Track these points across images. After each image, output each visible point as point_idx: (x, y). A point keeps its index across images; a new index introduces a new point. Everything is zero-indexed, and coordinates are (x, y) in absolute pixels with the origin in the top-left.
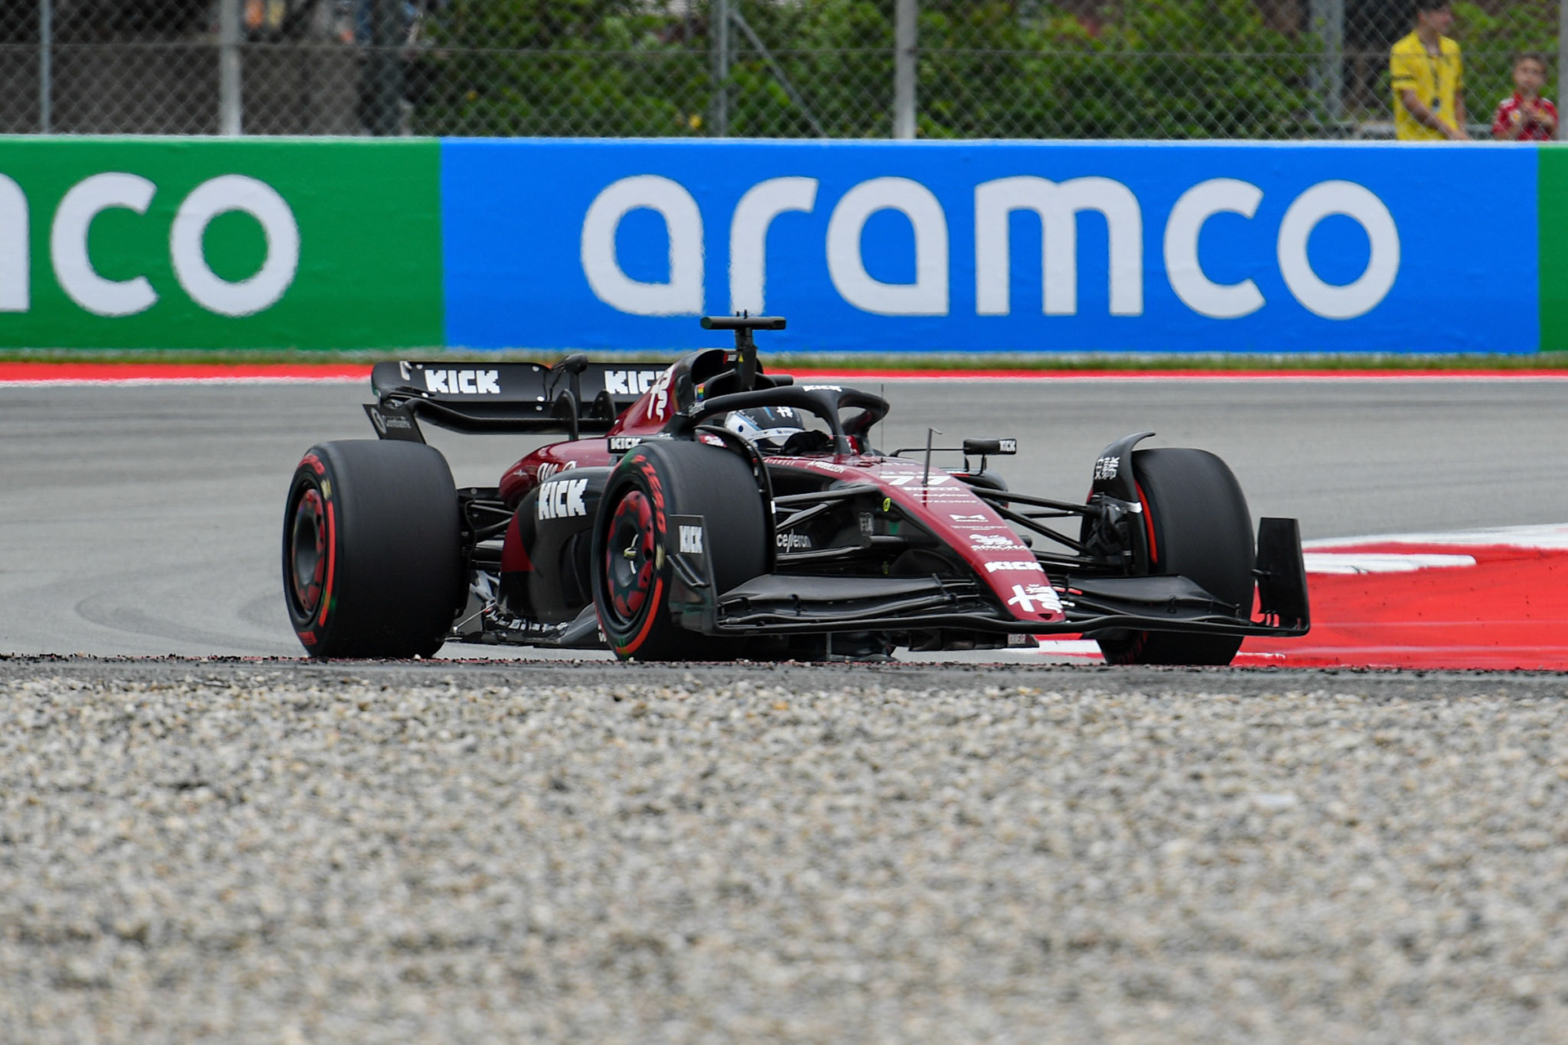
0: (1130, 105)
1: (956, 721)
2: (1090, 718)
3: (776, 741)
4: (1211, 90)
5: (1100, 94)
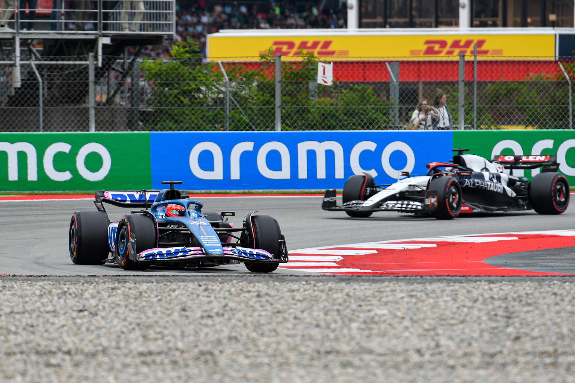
0: (340, 121)
1: (293, 291)
2: (331, 289)
3: (244, 297)
4: (362, 117)
5: (332, 118)
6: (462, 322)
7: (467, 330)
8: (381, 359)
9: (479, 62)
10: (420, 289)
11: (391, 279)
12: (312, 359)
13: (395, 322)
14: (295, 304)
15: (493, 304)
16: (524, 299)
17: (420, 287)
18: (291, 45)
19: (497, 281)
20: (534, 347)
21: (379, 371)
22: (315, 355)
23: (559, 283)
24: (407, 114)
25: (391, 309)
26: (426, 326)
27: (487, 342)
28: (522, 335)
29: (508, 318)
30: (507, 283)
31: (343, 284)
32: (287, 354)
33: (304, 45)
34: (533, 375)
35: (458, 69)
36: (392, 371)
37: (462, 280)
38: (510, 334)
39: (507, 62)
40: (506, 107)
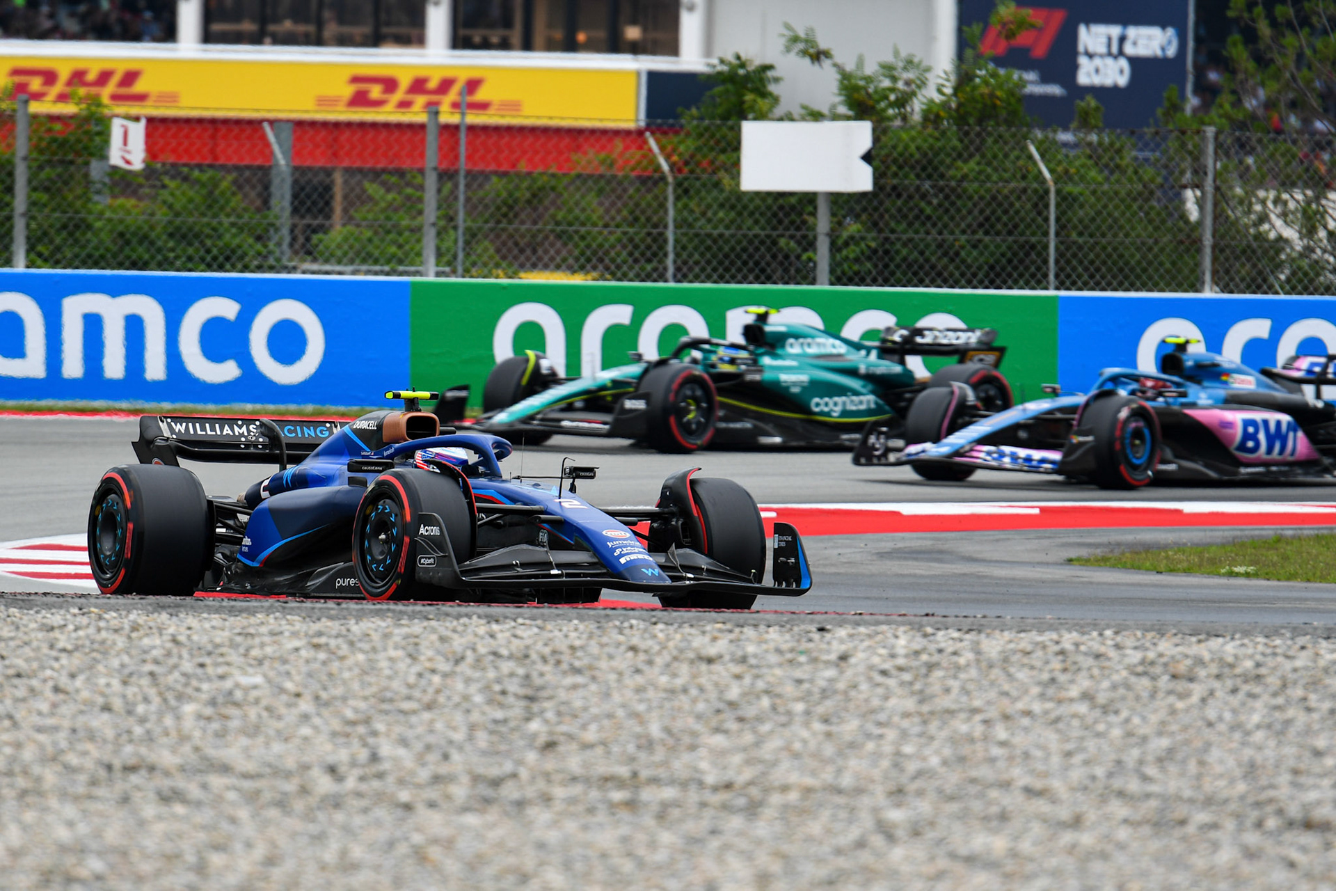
0: (159, 250)
4: (209, 242)
5: (141, 243)
6: (429, 707)
7: (439, 726)
8: (247, 785)
9: (472, 129)
10: (334, 632)
11: (271, 607)
12: (94, 783)
13: (280, 703)
14: (57, 659)
15: (496, 668)
16: (566, 658)
17: (334, 626)
18: (49, 77)
19: (506, 618)
20: (586, 765)
21: (243, 814)
22: (102, 773)
23: (642, 625)
24: (308, 239)
25: (271, 674)
26: (349, 714)
27: (484, 753)
28: (562, 738)
29: (531, 699)
30: (527, 622)
31: (164, 616)
32: (36, 770)
33: (78, 77)
34: (585, 828)
35: (423, 141)
36: (273, 813)
37: (429, 613)
38: (534, 736)
39: (533, 130)
40: (528, 230)
